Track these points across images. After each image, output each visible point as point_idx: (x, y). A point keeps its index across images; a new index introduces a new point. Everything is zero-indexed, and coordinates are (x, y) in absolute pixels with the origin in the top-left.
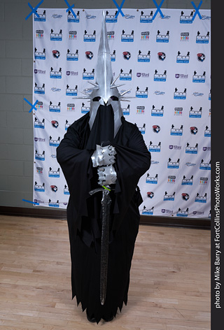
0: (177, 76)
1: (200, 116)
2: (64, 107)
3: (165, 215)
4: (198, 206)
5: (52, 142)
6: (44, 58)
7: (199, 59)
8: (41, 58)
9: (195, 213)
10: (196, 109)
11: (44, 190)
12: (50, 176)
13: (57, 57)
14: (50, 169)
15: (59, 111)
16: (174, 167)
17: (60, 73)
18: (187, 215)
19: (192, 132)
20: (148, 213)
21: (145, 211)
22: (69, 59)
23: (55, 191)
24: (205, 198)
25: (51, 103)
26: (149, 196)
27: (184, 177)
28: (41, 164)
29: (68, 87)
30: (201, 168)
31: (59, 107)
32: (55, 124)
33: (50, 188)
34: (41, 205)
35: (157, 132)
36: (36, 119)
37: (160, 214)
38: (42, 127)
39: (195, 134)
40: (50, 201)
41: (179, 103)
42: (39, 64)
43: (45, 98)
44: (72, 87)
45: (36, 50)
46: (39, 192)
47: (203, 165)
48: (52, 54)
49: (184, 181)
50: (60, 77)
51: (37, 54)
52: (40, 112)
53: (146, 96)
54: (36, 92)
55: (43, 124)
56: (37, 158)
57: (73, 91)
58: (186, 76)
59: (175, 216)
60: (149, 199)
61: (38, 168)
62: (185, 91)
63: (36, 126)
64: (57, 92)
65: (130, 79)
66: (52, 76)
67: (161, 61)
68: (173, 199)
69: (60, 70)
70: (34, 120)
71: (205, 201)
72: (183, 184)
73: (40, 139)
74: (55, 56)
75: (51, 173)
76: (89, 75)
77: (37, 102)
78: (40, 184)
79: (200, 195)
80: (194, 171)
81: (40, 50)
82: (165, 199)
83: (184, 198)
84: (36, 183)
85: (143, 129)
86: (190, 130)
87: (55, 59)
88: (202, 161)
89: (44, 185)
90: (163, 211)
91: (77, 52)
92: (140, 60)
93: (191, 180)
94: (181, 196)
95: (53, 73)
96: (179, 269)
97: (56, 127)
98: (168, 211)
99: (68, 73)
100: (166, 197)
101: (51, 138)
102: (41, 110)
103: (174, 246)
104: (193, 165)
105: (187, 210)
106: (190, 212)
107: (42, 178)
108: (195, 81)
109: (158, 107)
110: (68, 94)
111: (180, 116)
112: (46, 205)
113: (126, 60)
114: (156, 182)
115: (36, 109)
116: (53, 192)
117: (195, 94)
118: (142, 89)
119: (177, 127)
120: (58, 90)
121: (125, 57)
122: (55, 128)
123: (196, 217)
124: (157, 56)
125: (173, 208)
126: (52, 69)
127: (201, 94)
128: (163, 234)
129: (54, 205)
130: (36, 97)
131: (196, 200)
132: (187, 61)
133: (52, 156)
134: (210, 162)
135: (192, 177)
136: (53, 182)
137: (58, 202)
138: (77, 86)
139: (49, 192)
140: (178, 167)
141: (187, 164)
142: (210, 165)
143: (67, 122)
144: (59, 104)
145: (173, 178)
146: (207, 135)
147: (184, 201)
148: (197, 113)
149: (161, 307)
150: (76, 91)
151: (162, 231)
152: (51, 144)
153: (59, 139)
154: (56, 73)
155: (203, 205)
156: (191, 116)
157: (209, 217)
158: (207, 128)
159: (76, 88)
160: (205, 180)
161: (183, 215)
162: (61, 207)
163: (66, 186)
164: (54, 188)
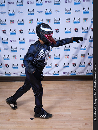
1: (79, 22)
2: (8, 22)
3: (65, 75)
4: (81, 69)
5: (3, 41)
9: (79, 73)
10: (77, 19)
11: (2, 67)
12: (5, 59)
14: (4, 56)
15: (6, 24)
16: (68, 50)
17: (4, 4)
18: (76, 74)
19: (76, 31)
20: (56, 75)
21: (54, 74)
23: (8, 67)
24: (84, 65)
25: (1, 20)
26: (56, 66)
27: (73, 55)
29: (9, 11)
30: (81, 49)
31: (5, 22)
32: (4, 31)
33: (5, 66)
34: (1, 75)
37: (62, 75)
39: (77, 32)
40: (6, 72)
41: (68, 16)
44: (11, 11)
47: (82, 48)
49: (73, 57)
50: (4, 5)
53: (51, 13)
57: (12, 13)
58: (71, 1)
59: (70, 75)
60: (56, 67)
62: (71, 9)
64: (4, 14)
65: (42, 4)
68: (68, 67)
69: (4, 2)
71: (84, 66)
72: (73, 58)
76: (20, 3)
79: (81, 64)
80: (78, 51)
82: (64, 67)
86: (74, 30)
88: (82, 46)
89: (1, 64)
90: (64, 73)
94: (72, 65)
95: (0, 4)
96: (72, 99)
97: (5, 33)
98: (66, 73)
99: (9, 3)
101: (3, 39)
103: (70, 89)
104: (77, 48)
105: (76, 71)
106: (77, 72)
108: (75, 4)
109: (57, 19)
110: (9, 15)
111: (69, 23)
114: (59, 59)
116: (7, 68)
117: (76, 11)
118: (49, 10)
119: (68, 29)
120: (4, 13)
122: (4, 34)
123: (80, 74)
125: (69, 71)
127: (79, 11)
128: (64, 84)
129: (8, 75)
133: (4, 49)
134: (86, 46)
135: (77, 55)
136: (6, 62)
137: (10, 73)
138: (14, 10)
139: (5, 68)
140: (69, 50)
141: (74, 48)
142: (86, 48)
143: (10, 30)
144: (6, 21)
145: (67, 56)
146: (83, 32)
147: (74, 67)
148: (77, 21)
149: (62, 116)
150: (14, 13)
151: (64, 83)
152: (3, 43)
153: (7, 39)
154: (2, 4)
155: (83, 68)
156: (74, 23)
157: (87, 74)
158: (83, 28)
159: (14, 11)
160: (83, 56)
161: (74, 74)
162: (12, 75)
163: (13, 64)
164: (7, 66)
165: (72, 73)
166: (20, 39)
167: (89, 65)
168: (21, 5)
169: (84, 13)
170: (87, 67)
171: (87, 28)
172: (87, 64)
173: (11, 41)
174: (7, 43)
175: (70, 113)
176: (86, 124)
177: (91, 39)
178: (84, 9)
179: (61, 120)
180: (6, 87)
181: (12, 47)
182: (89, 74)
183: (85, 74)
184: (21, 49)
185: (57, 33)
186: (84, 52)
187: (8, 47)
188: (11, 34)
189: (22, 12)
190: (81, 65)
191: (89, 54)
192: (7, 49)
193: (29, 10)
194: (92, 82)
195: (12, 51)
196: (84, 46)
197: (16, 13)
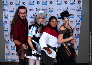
0: (58, 10)
6: (7, 5)
7: (65, 3)
8: (5, 5)
11: (9, 55)
12: (12, 49)
13: (12, 4)
14: (11, 47)
22: (16, 5)
23: (14, 55)
28: (8, 45)
34: (8, 60)
36: (5, 28)
38: (8, 31)
40: (12, 59)
42: (5, 7)
43: (8, 20)
45: (4, 2)
46: (8, 56)
48: (10, 3)
50: (13, 12)
51: (4, 4)
52: (6, 25)
54: (4, 18)
55: (8, 30)
56: (6, 43)
58: (61, 10)
61: (7, 47)
63: (5, 31)
66: (10, 12)
67: (51, 4)
69: (13, 9)
70: (4, 28)
73: (7, 36)
74: (11, 4)
77: (5, 22)
78: (8, 52)
81: (5, 2)
84: (6, 52)
87: (11, 5)
89: (9, 53)
91: (19, 2)
92: (43, 4)
102: (7, 24)
107: (8, 50)
112: (11, 61)
113: (38, 5)
115: (5, 24)
121: (38, 3)
124: (50, 2)
126: (10, 9)
129: (14, 60)
130: (4, 20)
132: (61, 4)
139: (11, 56)
177: (76, 36)
193: (30, 15)
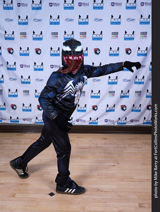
0: (113, 4)
1: (133, 39)
2: (17, 36)
3: (108, 124)
4: (134, 115)
5: (9, 66)
9: (132, 121)
10: (130, 32)
11: (5, 109)
12: (10, 96)
14: (9, 90)
15: (13, 39)
16: (113, 83)
17: (11, 5)
18: (126, 123)
20: (94, 123)
21: (91, 121)
23: (15, 109)
24: (139, 108)
25: (6, 32)
26: (94, 109)
27: (122, 91)
28: (1, 87)
29: (19, 17)
30: (136, 83)
31: (13, 36)
32: (10, 51)
33: (11, 107)
34: (3, 121)
35: (98, 54)
37: (104, 124)
40: (11, 117)
41: (115, 28)
44: (23, 17)
46: (1, 111)
47: (137, 80)
49: (122, 95)
50: (12, 8)
53: (87, 23)
57: (24, 21)
58: (120, 4)
59: (116, 124)
60: (94, 111)
62: (120, 17)
64: (11, 22)
65: (73, 8)
66: (5, 8)
68: (114, 110)
69: (12, 2)
71: (140, 111)
72: (122, 97)
75: (10, 93)
76: (37, 5)
78: (1, 104)
79: (135, 106)
80: (130, 86)
82: (107, 111)
83: (122, 109)
85: (86, 52)
86: (125, 51)
88: (136, 77)
89: (5, 104)
90: (106, 121)
93: (128, 94)
94: (120, 107)
95: (5, 5)
96: (118, 163)
97: (12, 53)
98: (110, 121)
99: (19, 5)
100: (108, 109)
101: (8, 63)
104: (129, 81)
105: (126, 119)
106: (128, 120)
108: (127, 8)
109: (98, 32)
110: (20, 23)
111: (116, 40)
112: (8, 122)
114: (99, 97)
116: (13, 110)
117: (128, 20)
118: (84, 17)
120: (11, 20)
122: (10, 55)
123: (133, 124)
125: (114, 118)
126: (4, 1)
127: (133, 20)
128: (106, 139)
129: (15, 121)
131: (133, 110)
133: (10, 79)
134: (143, 78)
135: (128, 91)
136: (12, 101)
137: (18, 118)
138: (27, 16)
139: (9, 110)
140: (116, 83)
141: (124, 80)
142: (143, 80)
143: (21, 48)
144: (13, 33)
145: (113, 93)
146: (139, 55)
147: (123, 111)
148: (130, 36)
149: (102, 191)
150: (26, 20)
151: (106, 137)
152: (8, 69)
153: (15, 64)
154: (9, 5)
155: (138, 113)
156: (125, 39)
157: (143, 123)
158: (139, 48)
159: (27, 18)
160: (139, 93)
161: (122, 123)
162: (21, 122)
163: (23, 105)
164: (13, 107)
165: (120, 121)
166: (35, 64)
167: (148, 108)
168: (39, 8)
169: (141, 23)
170: (144, 111)
171: (147, 49)
172: (144, 107)
173: (22, 66)
174: (15, 69)
175: (114, 187)
176: (141, 206)
178: (142, 16)
179: (100, 197)
180: (10, 141)
181: (22, 77)
182: (147, 123)
183: (141, 123)
184: (37, 80)
185: (97, 55)
186: (139, 87)
187: (16, 76)
188: (21, 55)
189: (39, 20)
190: (134, 108)
191: (148, 91)
192: (14, 79)
193: (51, 17)
194: (150, 136)
195: (23, 83)
196: (140, 77)
197: (30, 21)
